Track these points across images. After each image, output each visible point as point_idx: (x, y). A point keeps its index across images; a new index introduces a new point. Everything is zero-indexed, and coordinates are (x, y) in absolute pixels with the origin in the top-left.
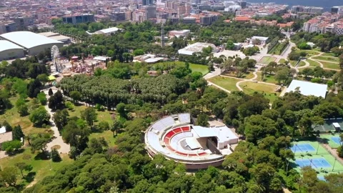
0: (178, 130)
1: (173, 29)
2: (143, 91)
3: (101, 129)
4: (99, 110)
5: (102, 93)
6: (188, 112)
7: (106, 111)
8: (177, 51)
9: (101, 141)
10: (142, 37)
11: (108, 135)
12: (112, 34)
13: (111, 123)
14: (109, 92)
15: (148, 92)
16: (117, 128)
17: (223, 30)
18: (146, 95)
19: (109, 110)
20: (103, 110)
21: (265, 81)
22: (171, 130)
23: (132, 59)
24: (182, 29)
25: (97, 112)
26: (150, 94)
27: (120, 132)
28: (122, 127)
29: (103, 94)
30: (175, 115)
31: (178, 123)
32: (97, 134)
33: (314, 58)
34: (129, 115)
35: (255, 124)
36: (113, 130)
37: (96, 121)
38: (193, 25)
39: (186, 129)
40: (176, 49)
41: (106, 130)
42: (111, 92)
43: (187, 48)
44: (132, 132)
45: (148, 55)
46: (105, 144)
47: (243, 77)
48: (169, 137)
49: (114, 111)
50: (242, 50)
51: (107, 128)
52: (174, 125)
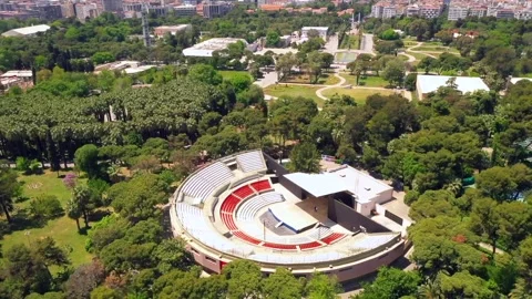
0: (244, 192)
1: (160, 25)
2: (137, 113)
3: (37, 217)
4: (29, 172)
5: (29, 128)
6: (254, 148)
7: (48, 172)
8: (180, 52)
9: (41, 251)
10: (105, 35)
11: (62, 231)
12: (39, 34)
13: (67, 199)
14: (51, 124)
15: (151, 114)
16: (87, 210)
17: (248, 22)
18: (148, 121)
19: (56, 168)
20: (39, 172)
21: (362, 84)
22: (228, 192)
23: (92, 69)
24: (177, 24)
25: (21, 177)
26: (157, 119)
27: (97, 217)
28: (99, 204)
29: (35, 131)
30: (230, 158)
31: (239, 175)
32: (26, 232)
33: (415, 49)
34: (113, 170)
35: (427, 149)
36: (74, 216)
37: (22, 200)
38: (195, 17)
39: (261, 186)
40: (178, 48)
41: (53, 218)
42: (56, 123)
43: (197, 46)
44: (133, 210)
45: (124, 63)
46: (58, 257)
47: (322, 83)
48: (231, 209)
49: (67, 169)
50: (295, 46)
51: (57, 212)
52: (233, 180)
